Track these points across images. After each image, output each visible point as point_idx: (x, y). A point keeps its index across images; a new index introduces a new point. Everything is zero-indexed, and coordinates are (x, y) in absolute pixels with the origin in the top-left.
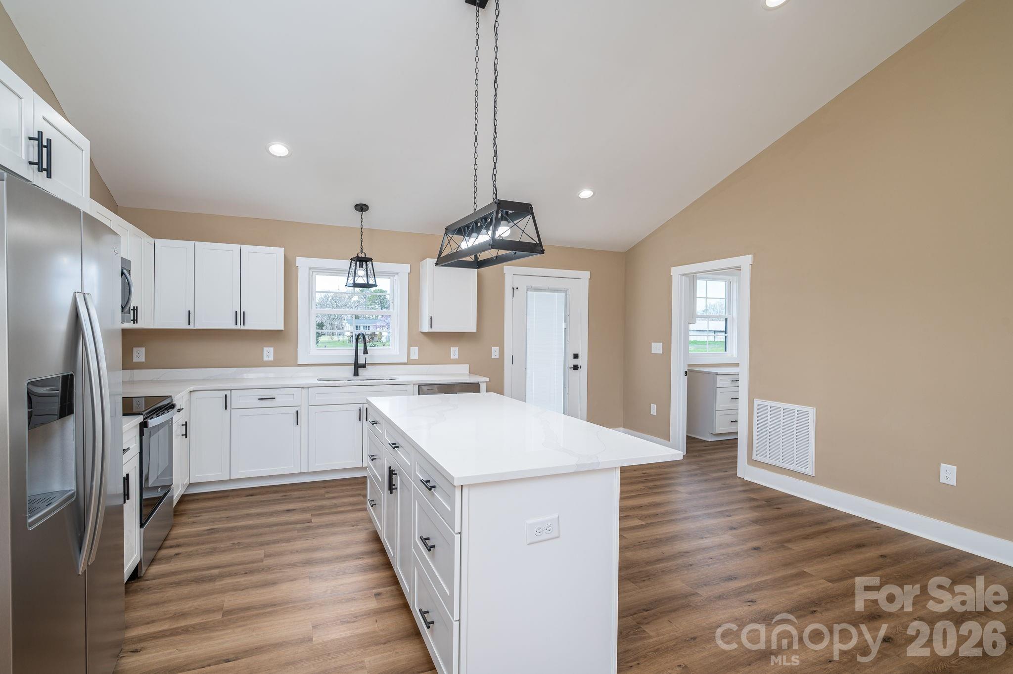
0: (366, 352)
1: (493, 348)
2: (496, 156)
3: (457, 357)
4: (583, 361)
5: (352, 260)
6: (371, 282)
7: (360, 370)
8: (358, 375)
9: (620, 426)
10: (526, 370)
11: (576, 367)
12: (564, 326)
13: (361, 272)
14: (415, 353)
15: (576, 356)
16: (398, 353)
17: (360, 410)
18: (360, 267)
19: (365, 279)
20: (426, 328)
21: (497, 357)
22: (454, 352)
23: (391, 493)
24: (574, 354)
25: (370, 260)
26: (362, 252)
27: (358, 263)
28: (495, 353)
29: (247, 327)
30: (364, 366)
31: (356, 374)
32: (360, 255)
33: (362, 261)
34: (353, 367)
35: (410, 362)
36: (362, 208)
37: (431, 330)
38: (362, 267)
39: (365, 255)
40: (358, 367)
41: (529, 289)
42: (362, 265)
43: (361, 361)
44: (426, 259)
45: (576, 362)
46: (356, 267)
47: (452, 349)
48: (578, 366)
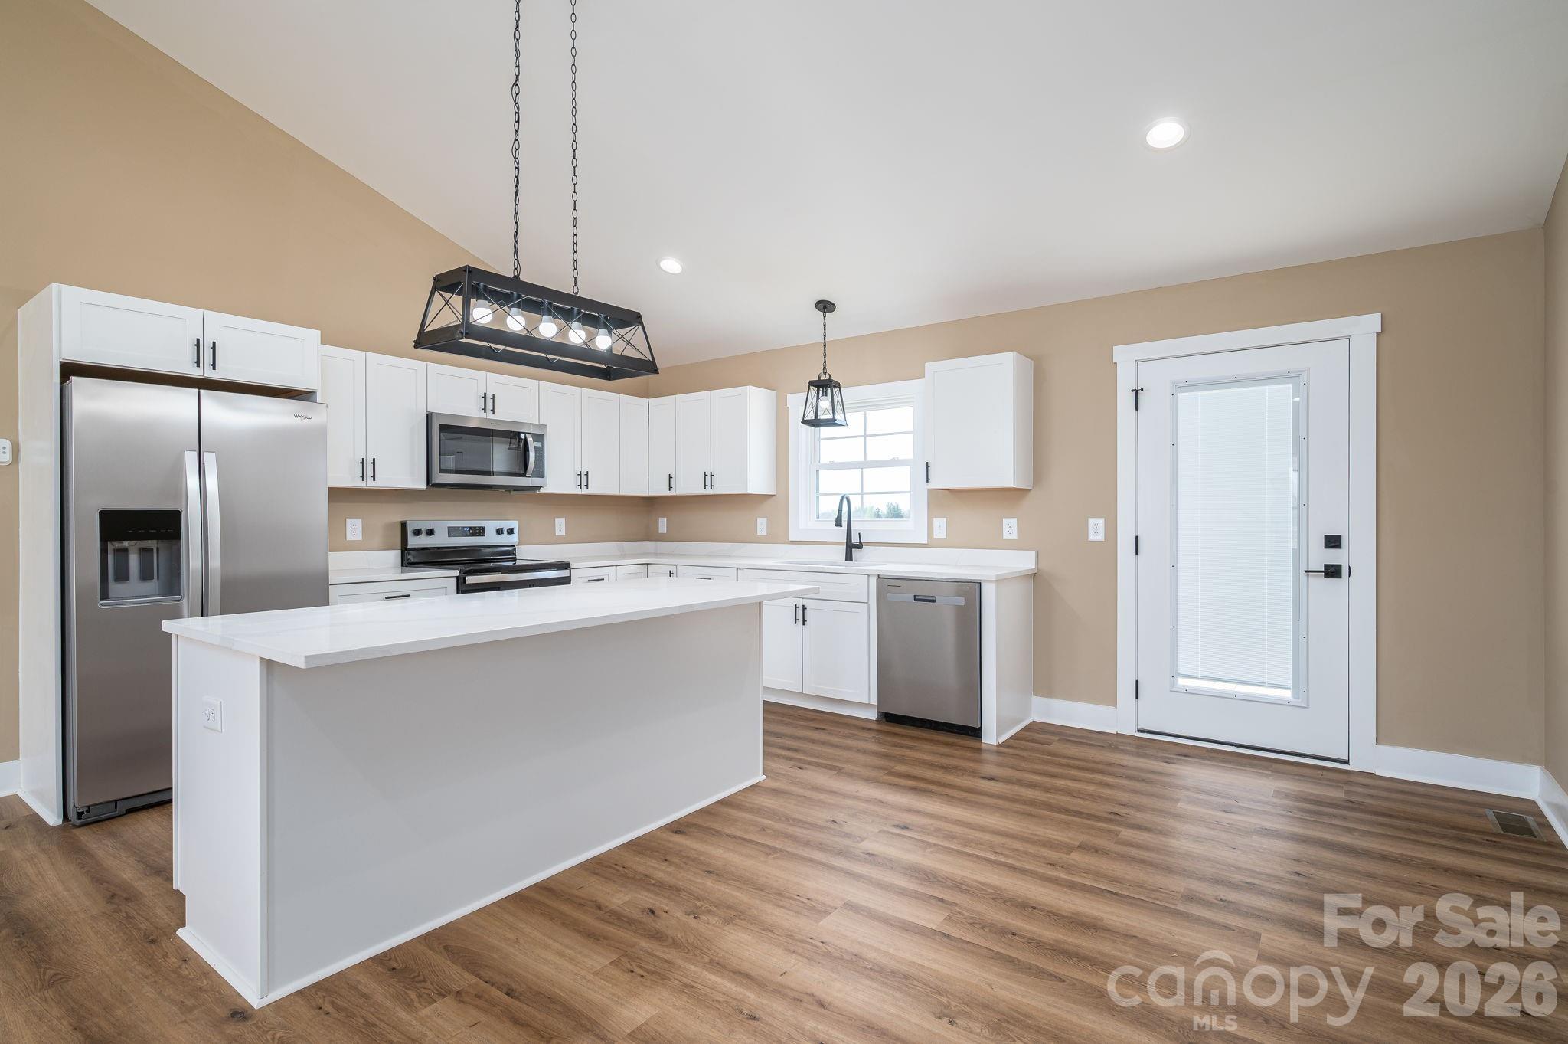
1: (1092, 521)
4: (1357, 555)
5: (810, 384)
6: (839, 417)
8: (851, 560)
11: (1333, 569)
13: (825, 403)
14: (940, 528)
15: (1333, 542)
16: (910, 530)
18: (822, 395)
19: (831, 413)
21: (1101, 537)
22: (1010, 528)
24: (1328, 538)
25: (838, 384)
26: (825, 373)
27: (821, 388)
28: (1096, 528)
29: (714, 492)
30: (859, 546)
31: (849, 558)
32: (823, 378)
33: (823, 385)
34: (844, 547)
35: (933, 544)
36: (825, 306)
38: (826, 395)
39: (831, 378)
40: (851, 548)
41: (1181, 387)
42: (827, 392)
43: (855, 540)
45: (1333, 557)
46: (818, 394)
47: (1006, 521)
48: (1339, 567)
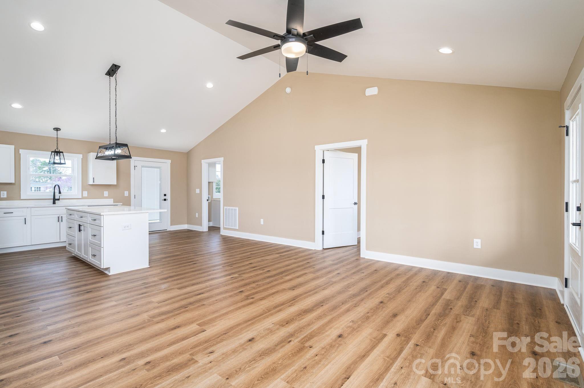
0: (60, 193)
1: (125, 192)
2: (116, 127)
3: (107, 195)
4: (168, 197)
5: (52, 152)
6: (62, 162)
7: (56, 201)
8: (55, 204)
9: (186, 224)
10: (141, 202)
11: (165, 200)
12: (159, 182)
13: (57, 158)
14: (85, 194)
15: (165, 195)
16: (77, 194)
17: (58, 217)
18: (56, 155)
19: (59, 160)
20: (91, 182)
22: (106, 193)
23: (80, 232)
24: (164, 194)
25: (62, 152)
27: (56, 153)
28: (126, 194)
30: (58, 200)
31: (54, 203)
32: (56, 150)
33: (57, 153)
34: (53, 200)
35: (83, 198)
36: (57, 129)
37: (94, 184)
38: (58, 156)
39: (59, 150)
40: (55, 200)
41: (142, 167)
42: (58, 154)
43: (57, 197)
44: (90, 152)
45: (165, 197)
46: (55, 155)
47: (105, 192)
48: (166, 199)
